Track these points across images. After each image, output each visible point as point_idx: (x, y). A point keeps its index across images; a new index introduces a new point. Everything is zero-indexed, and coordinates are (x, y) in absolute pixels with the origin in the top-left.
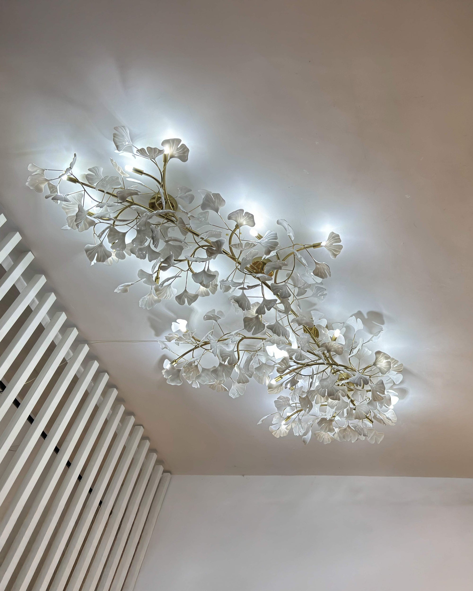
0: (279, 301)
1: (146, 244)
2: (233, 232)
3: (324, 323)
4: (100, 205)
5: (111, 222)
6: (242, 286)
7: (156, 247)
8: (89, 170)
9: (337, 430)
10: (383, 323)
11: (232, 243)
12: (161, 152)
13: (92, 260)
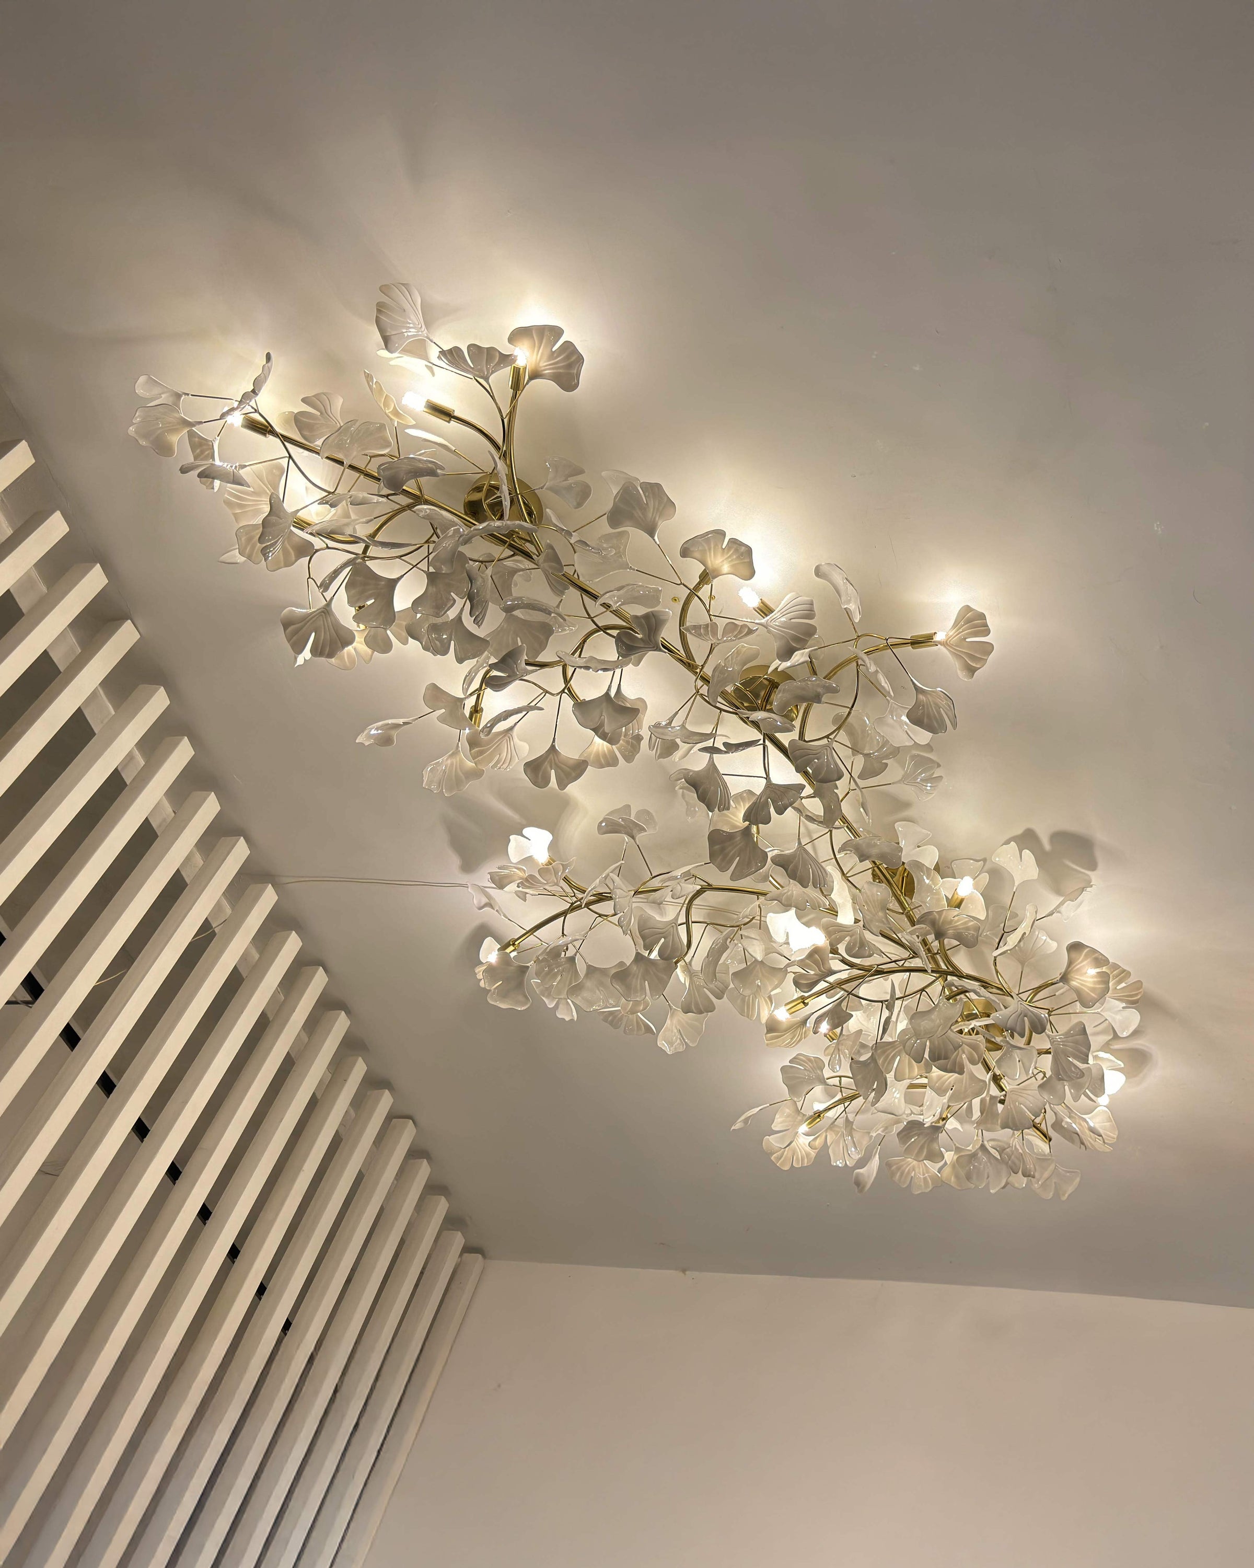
0: (808, 790)
1: (452, 614)
2: (693, 592)
3: (930, 857)
4: (330, 499)
5: (358, 548)
6: (709, 743)
7: (478, 622)
8: (304, 400)
9: (949, 1156)
10: (1093, 866)
11: (689, 622)
12: (506, 359)
13: (299, 649)
